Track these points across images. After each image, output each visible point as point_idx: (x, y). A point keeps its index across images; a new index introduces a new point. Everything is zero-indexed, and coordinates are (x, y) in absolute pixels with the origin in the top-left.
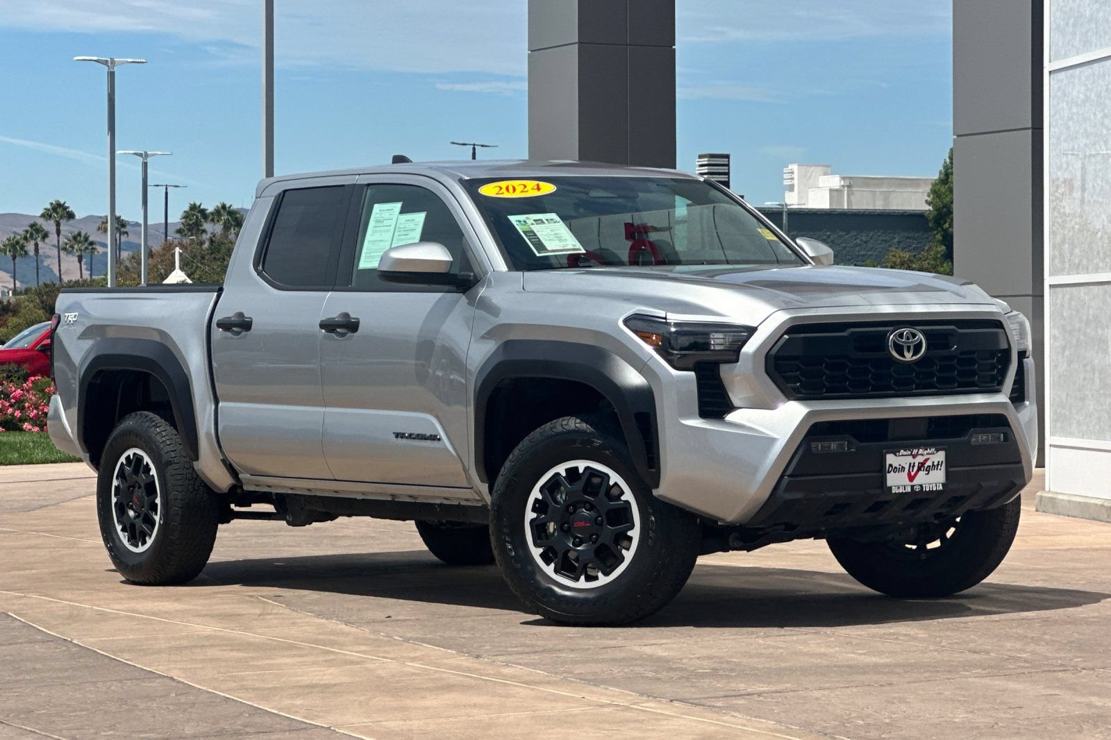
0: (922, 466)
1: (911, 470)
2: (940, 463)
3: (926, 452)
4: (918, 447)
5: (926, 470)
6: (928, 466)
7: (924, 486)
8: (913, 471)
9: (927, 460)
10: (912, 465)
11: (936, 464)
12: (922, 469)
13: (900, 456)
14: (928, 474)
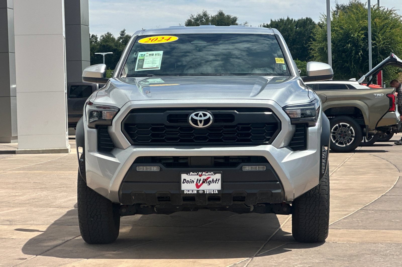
0: (205, 181)
1: (198, 182)
2: (218, 180)
3: (207, 174)
4: (202, 171)
5: (208, 183)
6: (209, 181)
7: (205, 191)
8: (199, 183)
9: (209, 178)
10: (199, 180)
11: (215, 180)
12: (206, 182)
13: (190, 175)
14: (209, 185)
